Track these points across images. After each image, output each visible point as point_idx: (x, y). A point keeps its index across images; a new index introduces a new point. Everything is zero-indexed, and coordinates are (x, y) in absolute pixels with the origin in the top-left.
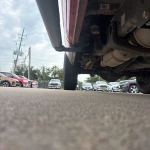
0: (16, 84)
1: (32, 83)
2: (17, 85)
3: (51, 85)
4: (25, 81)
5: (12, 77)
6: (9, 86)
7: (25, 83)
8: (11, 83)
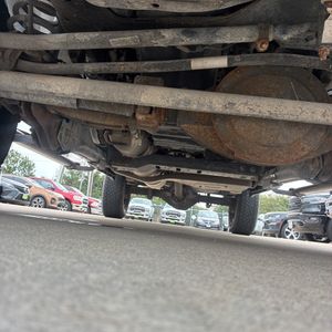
0: (58, 202)
1: (90, 203)
2: (59, 205)
3: (132, 209)
4: (76, 198)
5: (53, 189)
6: (45, 207)
7: (76, 202)
8: (49, 200)
